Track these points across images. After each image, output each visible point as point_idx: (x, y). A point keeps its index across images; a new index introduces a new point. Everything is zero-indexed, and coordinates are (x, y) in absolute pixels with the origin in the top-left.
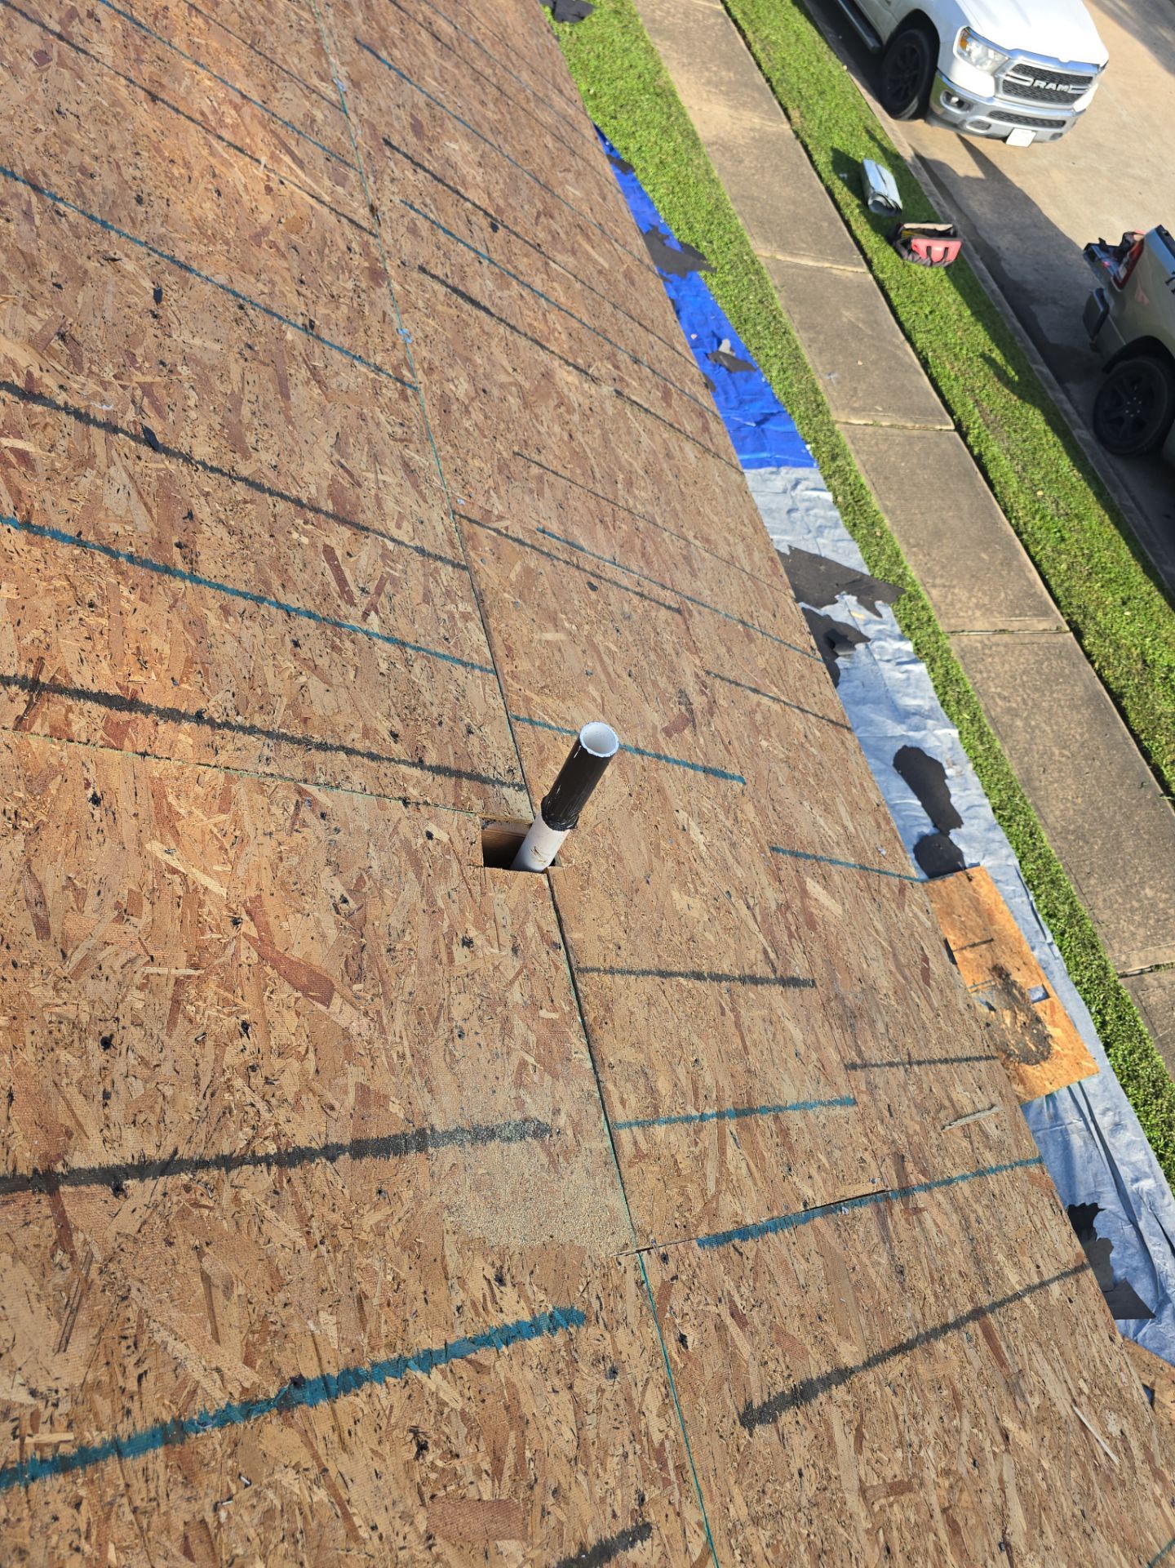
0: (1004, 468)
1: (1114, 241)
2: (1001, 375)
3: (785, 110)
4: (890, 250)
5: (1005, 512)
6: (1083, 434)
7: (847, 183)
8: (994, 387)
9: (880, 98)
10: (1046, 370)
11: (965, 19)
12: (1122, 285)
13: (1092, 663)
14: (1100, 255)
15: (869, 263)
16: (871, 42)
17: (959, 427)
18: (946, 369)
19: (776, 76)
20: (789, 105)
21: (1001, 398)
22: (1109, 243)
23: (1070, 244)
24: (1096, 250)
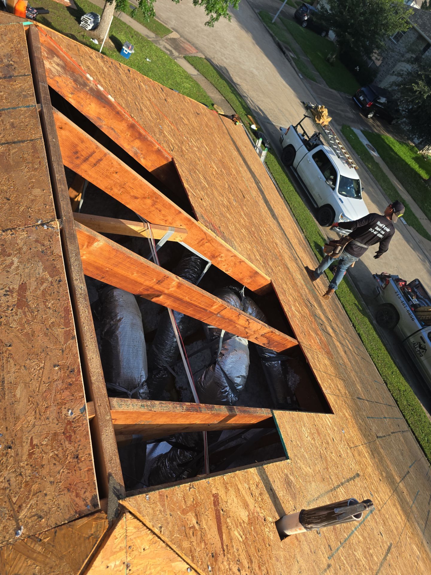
0: (364, 337)
1: (379, 273)
2: (358, 308)
3: (302, 229)
4: (331, 272)
5: (366, 349)
6: (374, 322)
7: (319, 252)
8: (358, 313)
9: (318, 220)
10: (364, 303)
11: (342, 212)
12: (384, 289)
13: (390, 392)
14: (377, 278)
15: (327, 277)
16: (316, 206)
17: (353, 325)
18: (348, 309)
19: (298, 219)
20: (303, 228)
21: (360, 316)
22: (378, 274)
23: (371, 273)
24: (375, 276)
